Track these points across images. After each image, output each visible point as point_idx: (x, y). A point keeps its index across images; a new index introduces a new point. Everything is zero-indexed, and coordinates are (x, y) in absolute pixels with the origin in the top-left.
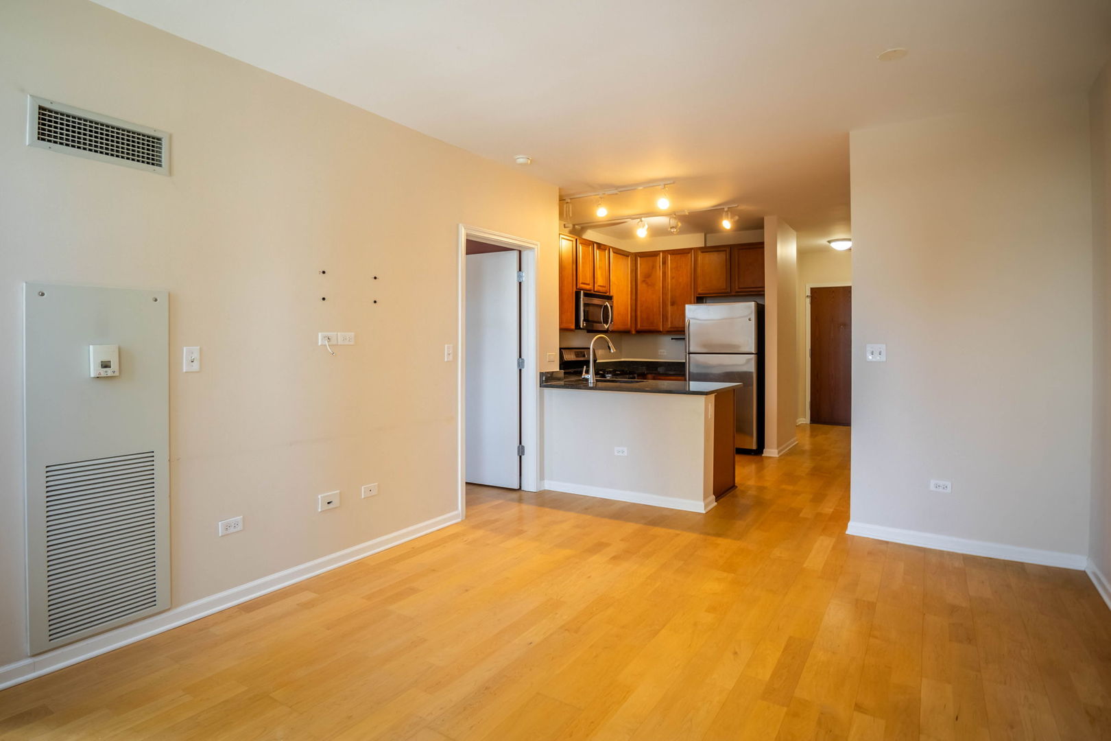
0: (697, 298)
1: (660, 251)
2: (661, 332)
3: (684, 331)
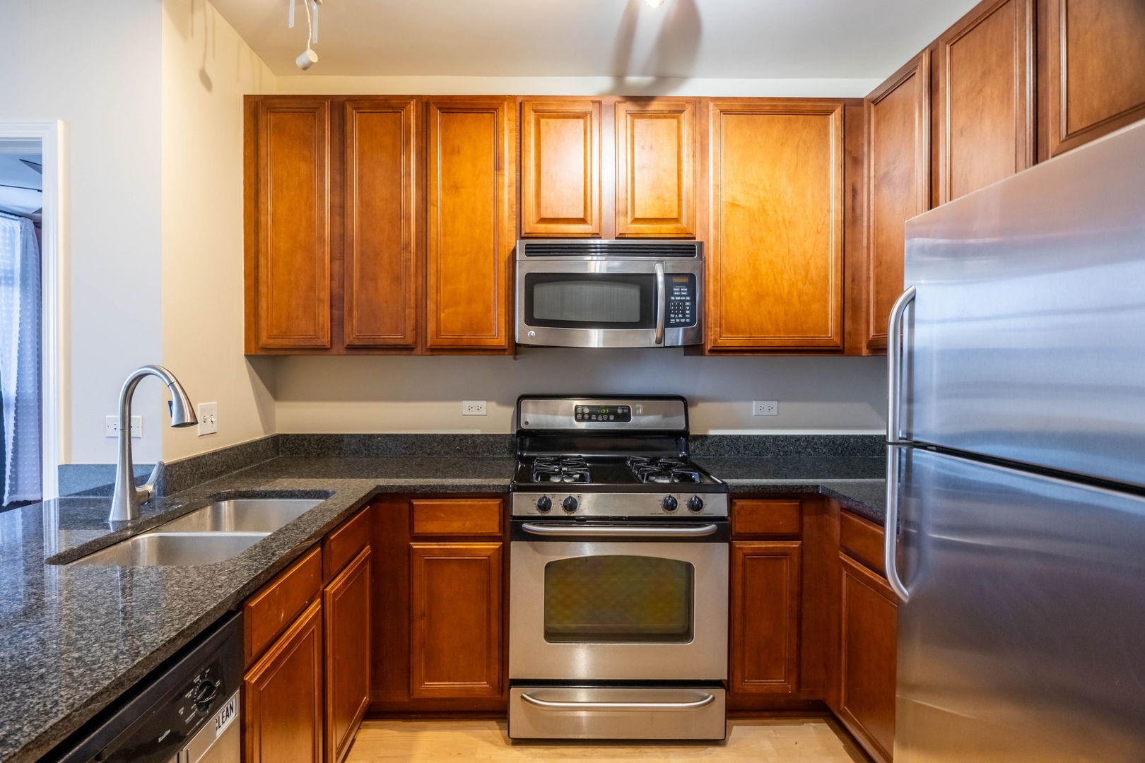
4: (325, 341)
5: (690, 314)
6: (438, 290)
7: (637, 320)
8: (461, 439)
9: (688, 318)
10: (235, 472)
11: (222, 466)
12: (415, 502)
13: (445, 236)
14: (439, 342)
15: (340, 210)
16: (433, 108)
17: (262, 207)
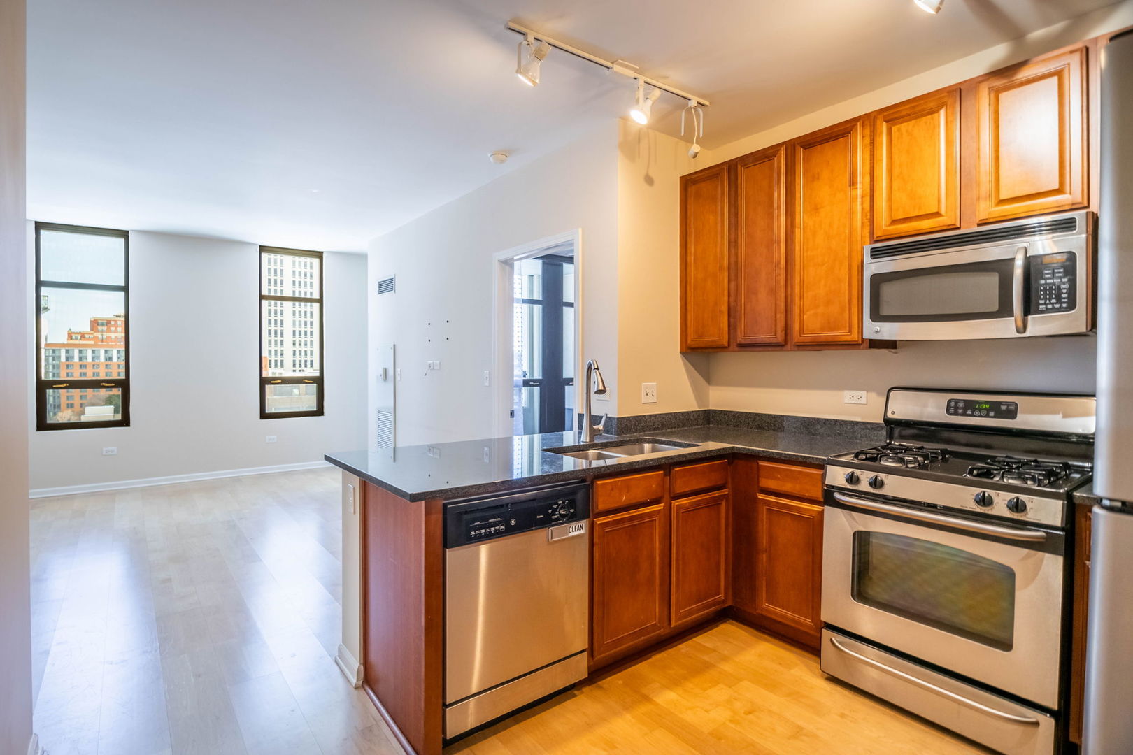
4: (725, 341)
5: (1068, 298)
6: (802, 297)
7: (995, 308)
8: (841, 424)
9: (1064, 303)
10: (669, 430)
11: (658, 425)
12: (761, 463)
13: (807, 251)
14: (802, 339)
15: (734, 243)
16: (798, 147)
17: (688, 251)
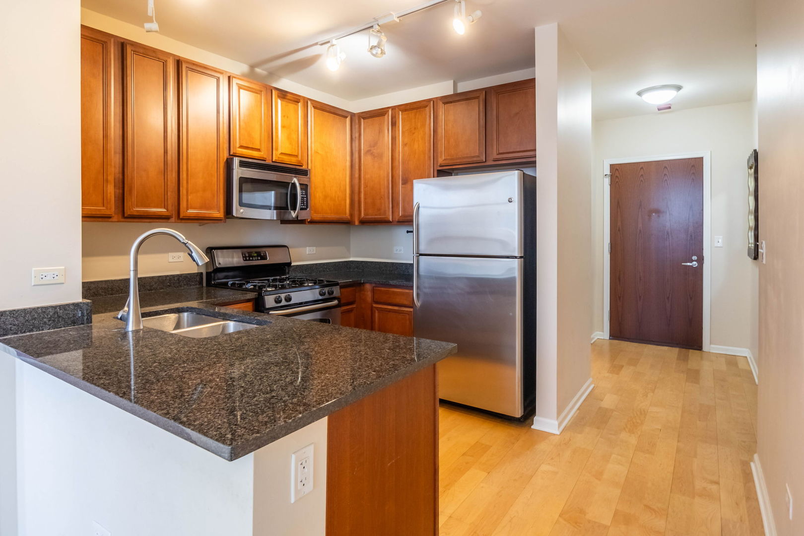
0: (439, 171)
1: (389, 108)
2: (390, 222)
3: (412, 221)
6: (187, 182)
9: (305, 206)
16: (184, 66)
